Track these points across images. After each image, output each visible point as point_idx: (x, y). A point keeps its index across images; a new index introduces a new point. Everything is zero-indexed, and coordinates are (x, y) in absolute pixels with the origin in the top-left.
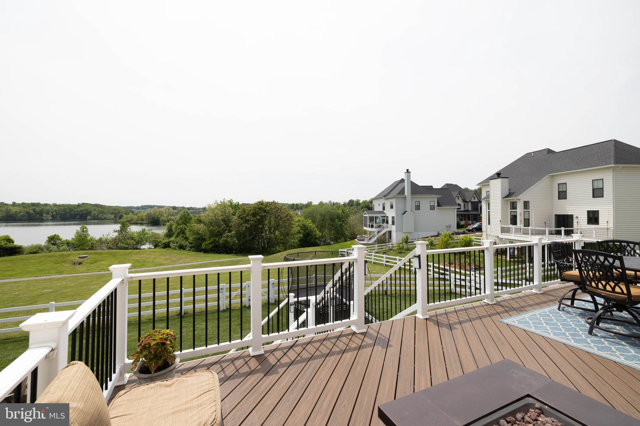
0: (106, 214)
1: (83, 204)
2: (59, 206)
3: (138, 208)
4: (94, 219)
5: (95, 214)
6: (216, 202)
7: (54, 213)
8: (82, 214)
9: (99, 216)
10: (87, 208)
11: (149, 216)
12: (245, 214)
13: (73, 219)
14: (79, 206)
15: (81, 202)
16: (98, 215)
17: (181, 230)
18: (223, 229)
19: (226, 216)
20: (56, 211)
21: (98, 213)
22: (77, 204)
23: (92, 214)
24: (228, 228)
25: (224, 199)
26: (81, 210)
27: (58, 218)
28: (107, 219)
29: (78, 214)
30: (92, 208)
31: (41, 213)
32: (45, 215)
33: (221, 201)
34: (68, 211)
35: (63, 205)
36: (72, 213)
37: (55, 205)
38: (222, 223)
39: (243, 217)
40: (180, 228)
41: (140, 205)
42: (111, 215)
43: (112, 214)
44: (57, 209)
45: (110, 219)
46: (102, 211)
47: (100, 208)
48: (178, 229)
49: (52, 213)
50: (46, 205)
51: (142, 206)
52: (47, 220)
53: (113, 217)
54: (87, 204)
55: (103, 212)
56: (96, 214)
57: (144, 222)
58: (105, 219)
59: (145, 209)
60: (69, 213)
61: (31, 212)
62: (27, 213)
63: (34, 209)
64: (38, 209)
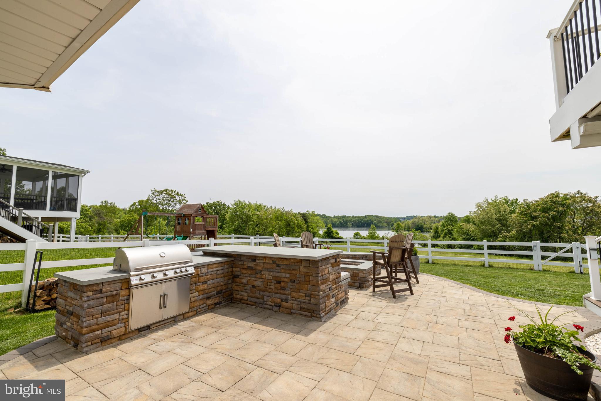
0: (383, 223)
1: (368, 215)
2: (355, 217)
3: (404, 218)
6: (486, 200)
8: (368, 223)
9: (378, 224)
10: (371, 218)
11: (414, 223)
12: (529, 210)
14: (366, 217)
15: (367, 215)
16: (377, 224)
17: (449, 231)
18: (498, 229)
19: (500, 214)
20: (354, 221)
21: (377, 222)
22: (365, 216)
23: (374, 223)
24: (504, 228)
25: (496, 196)
26: (367, 220)
27: (355, 226)
29: (365, 223)
30: (373, 219)
31: (346, 222)
32: (348, 224)
33: (492, 199)
35: (358, 217)
36: (362, 223)
37: (353, 217)
38: (497, 222)
39: (527, 214)
40: (447, 228)
41: (405, 216)
43: (386, 223)
44: (354, 220)
46: (380, 220)
47: (378, 219)
48: (445, 230)
49: (352, 222)
50: (349, 217)
51: (407, 216)
52: (350, 227)
53: (387, 225)
54: (370, 215)
55: (380, 222)
56: (376, 223)
57: (410, 229)
58: (382, 227)
59: (409, 219)
60: (361, 222)
61: (342, 221)
62: (340, 222)
63: (343, 220)
64: (345, 220)
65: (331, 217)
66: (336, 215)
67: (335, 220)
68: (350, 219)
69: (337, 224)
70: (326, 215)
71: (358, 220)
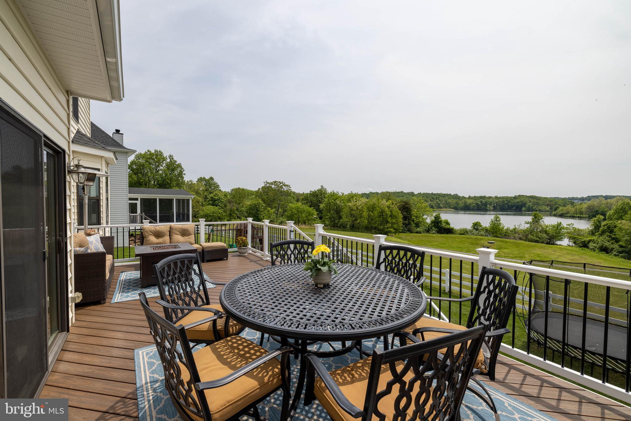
0: (541, 206)
1: (519, 196)
2: (500, 198)
4: (529, 211)
5: (529, 206)
7: (495, 205)
8: (518, 206)
9: (534, 208)
10: (523, 199)
11: (590, 208)
13: (510, 210)
14: (515, 198)
15: (517, 195)
16: (532, 207)
20: (497, 202)
21: (532, 204)
22: (513, 196)
23: (527, 205)
26: (517, 202)
27: (498, 209)
28: (542, 211)
29: (514, 206)
30: (527, 200)
31: (485, 205)
32: (488, 206)
34: (506, 202)
35: (503, 198)
36: (509, 205)
37: (496, 197)
41: (585, 196)
42: (546, 207)
43: (548, 205)
44: (498, 201)
45: (545, 211)
46: (537, 202)
47: (535, 200)
49: (494, 204)
50: (490, 197)
52: (490, 210)
53: (548, 209)
54: (522, 196)
55: (538, 204)
56: (531, 206)
57: (584, 216)
58: (540, 211)
60: (507, 204)
61: (480, 203)
62: (477, 204)
63: (481, 201)
64: (484, 201)
65: (465, 198)
66: (472, 196)
67: (469, 201)
68: (491, 200)
69: (472, 206)
70: (458, 195)
71: (503, 202)
